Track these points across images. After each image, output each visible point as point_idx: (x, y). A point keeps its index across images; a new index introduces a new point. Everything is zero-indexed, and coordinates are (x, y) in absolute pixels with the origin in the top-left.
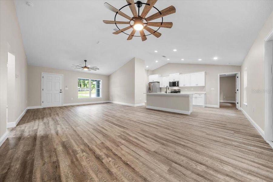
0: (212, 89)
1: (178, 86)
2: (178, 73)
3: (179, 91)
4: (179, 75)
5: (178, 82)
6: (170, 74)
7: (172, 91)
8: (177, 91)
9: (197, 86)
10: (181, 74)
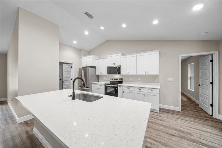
0: (170, 79)
1: (119, 73)
2: (120, 54)
3: (121, 81)
4: (121, 56)
5: (119, 68)
6: (109, 56)
7: (112, 80)
8: (119, 80)
9: (147, 74)
10: (123, 54)
